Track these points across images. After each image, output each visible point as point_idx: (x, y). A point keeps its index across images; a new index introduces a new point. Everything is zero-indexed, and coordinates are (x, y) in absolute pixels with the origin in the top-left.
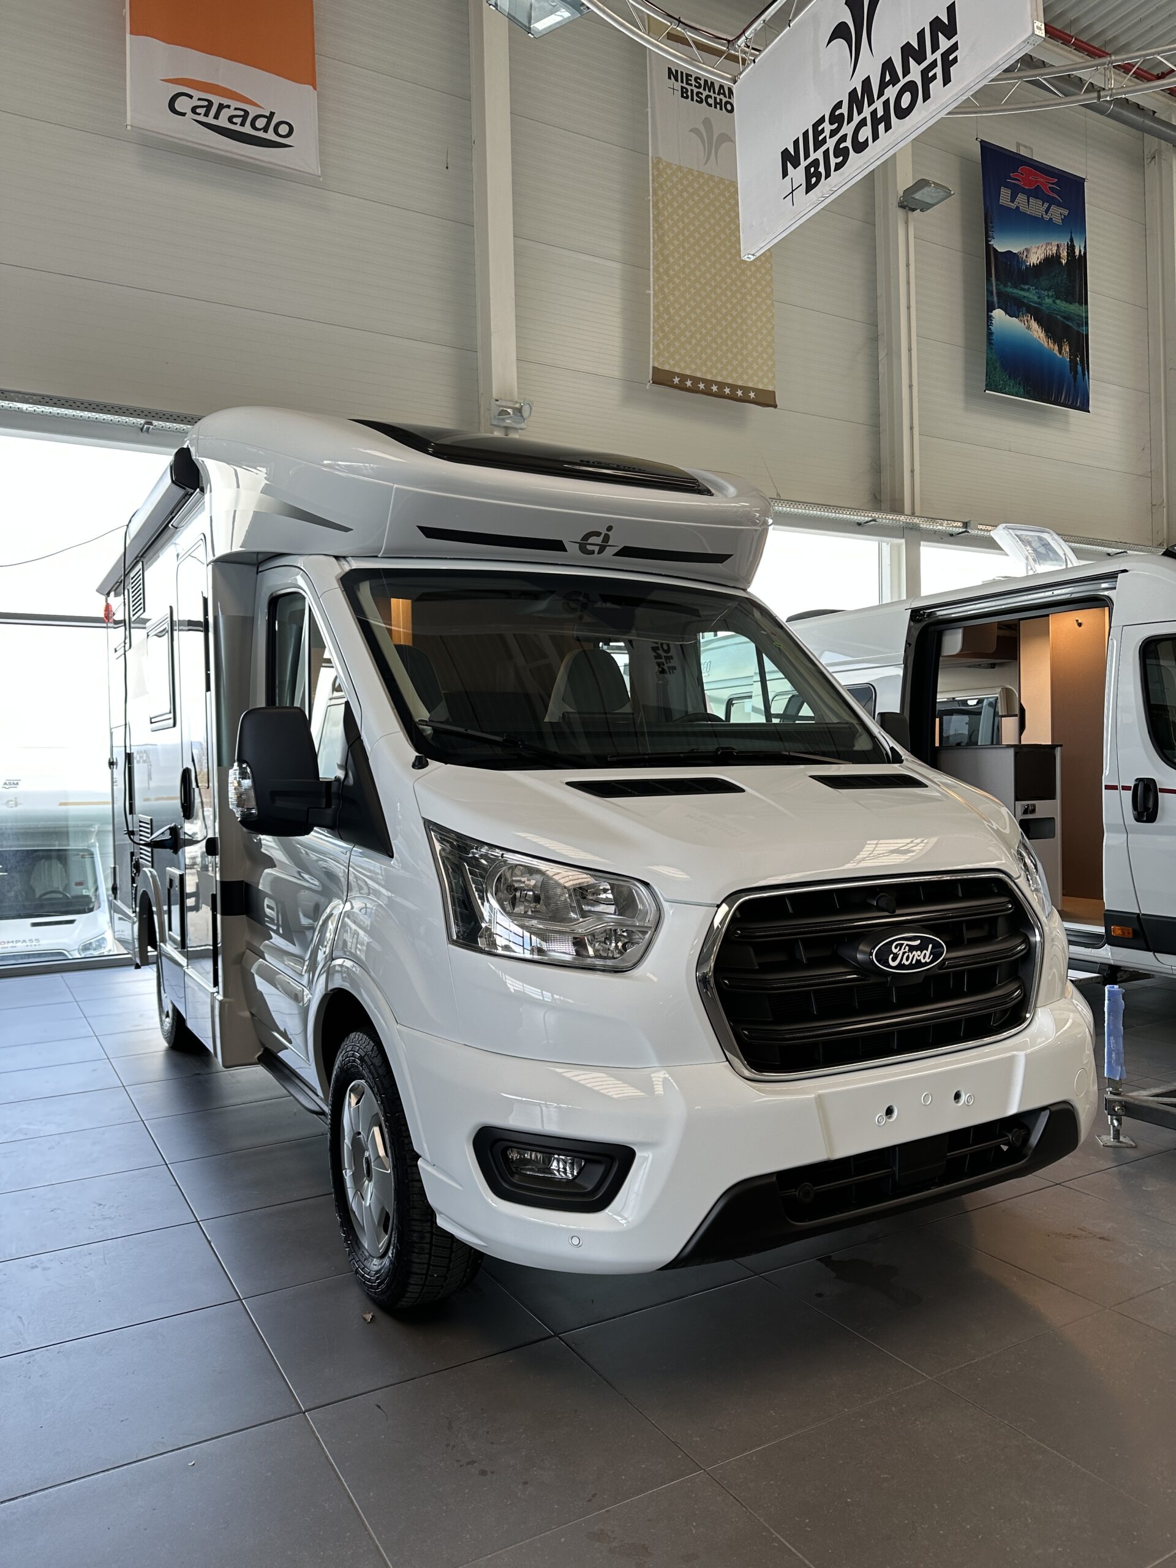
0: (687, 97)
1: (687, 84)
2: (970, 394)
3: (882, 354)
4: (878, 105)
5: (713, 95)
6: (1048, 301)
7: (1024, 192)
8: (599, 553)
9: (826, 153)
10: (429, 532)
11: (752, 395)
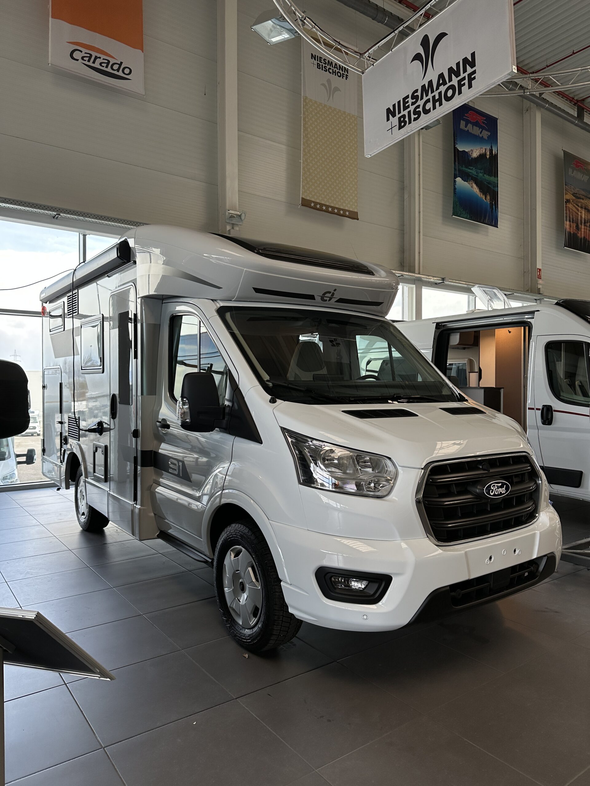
0: (320, 68)
1: (320, 62)
2: (445, 217)
3: (406, 196)
4: (436, 93)
5: (332, 68)
6: (481, 175)
7: (471, 123)
8: (329, 300)
9: (409, 112)
10: (257, 290)
11: (347, 213)
